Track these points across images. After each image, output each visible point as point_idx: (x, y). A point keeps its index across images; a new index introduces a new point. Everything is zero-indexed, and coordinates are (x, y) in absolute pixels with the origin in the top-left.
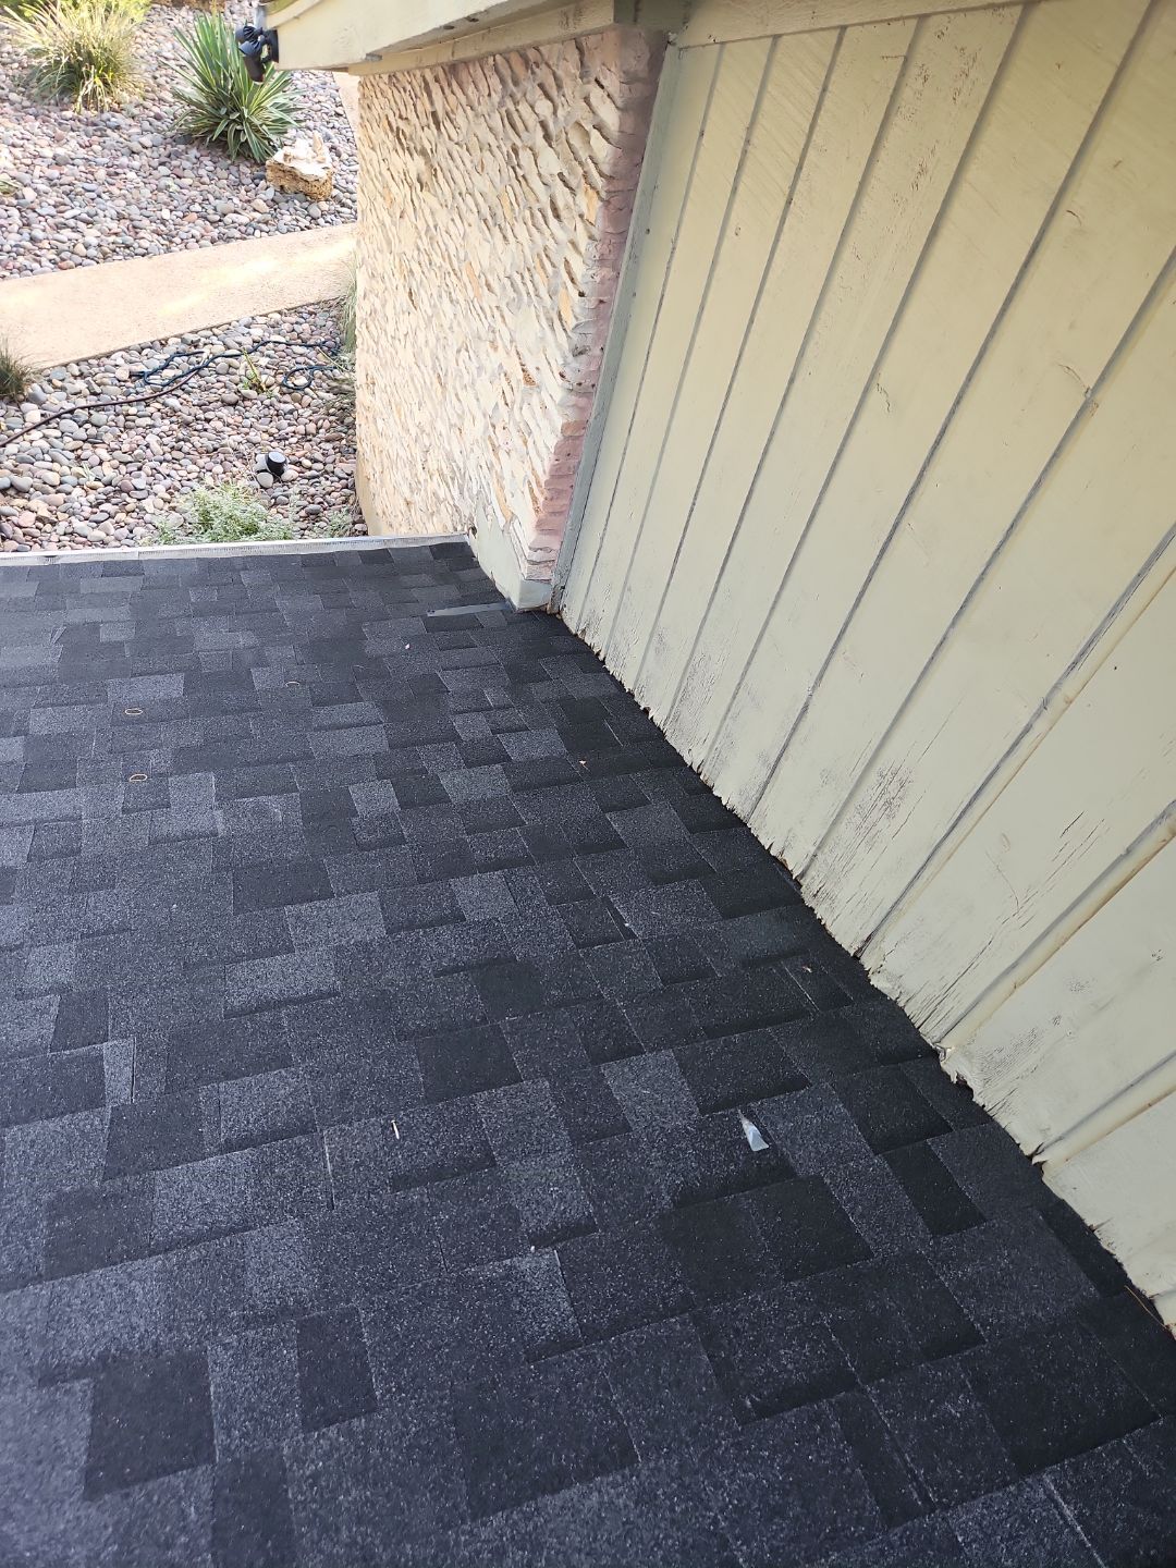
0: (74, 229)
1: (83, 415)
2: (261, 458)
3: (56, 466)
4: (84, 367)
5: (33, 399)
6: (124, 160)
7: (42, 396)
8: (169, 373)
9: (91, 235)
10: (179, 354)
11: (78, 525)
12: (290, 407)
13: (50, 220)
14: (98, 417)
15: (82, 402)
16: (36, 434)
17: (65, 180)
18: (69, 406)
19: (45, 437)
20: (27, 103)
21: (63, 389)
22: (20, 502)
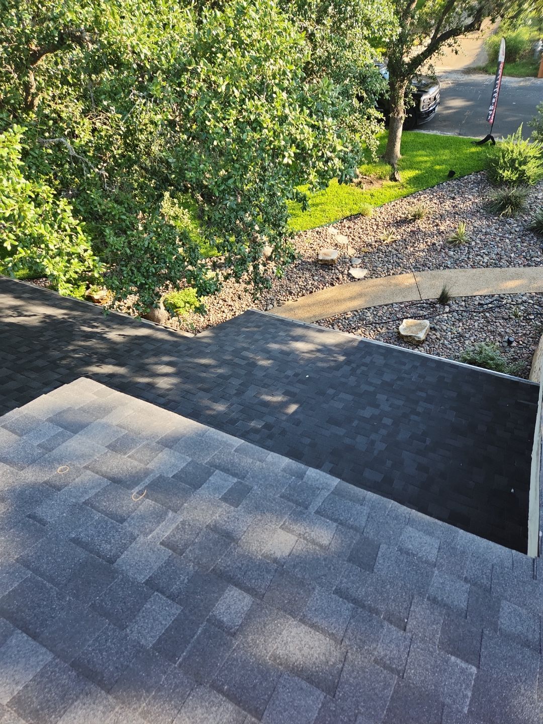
0: (482, 257)
1: (460, 312)
2: (507, 337)
3: (447, 325)
4: (466, 299)
5: (449, 305)
6: (507, 235)
7: (451, 304)
8: (490, 305)
9: (486, 259)
10: (496, 300)
11: (446, 342)
12: (524, 324)
13: (476, 252)
14: (464, 314)
15: (462, 309)
16: (445, 315)
17: (486, 240)
18: (457, 309)
19: (447, 316)
20: (484, 213)
21: (458, 304)
22: (434, 332)
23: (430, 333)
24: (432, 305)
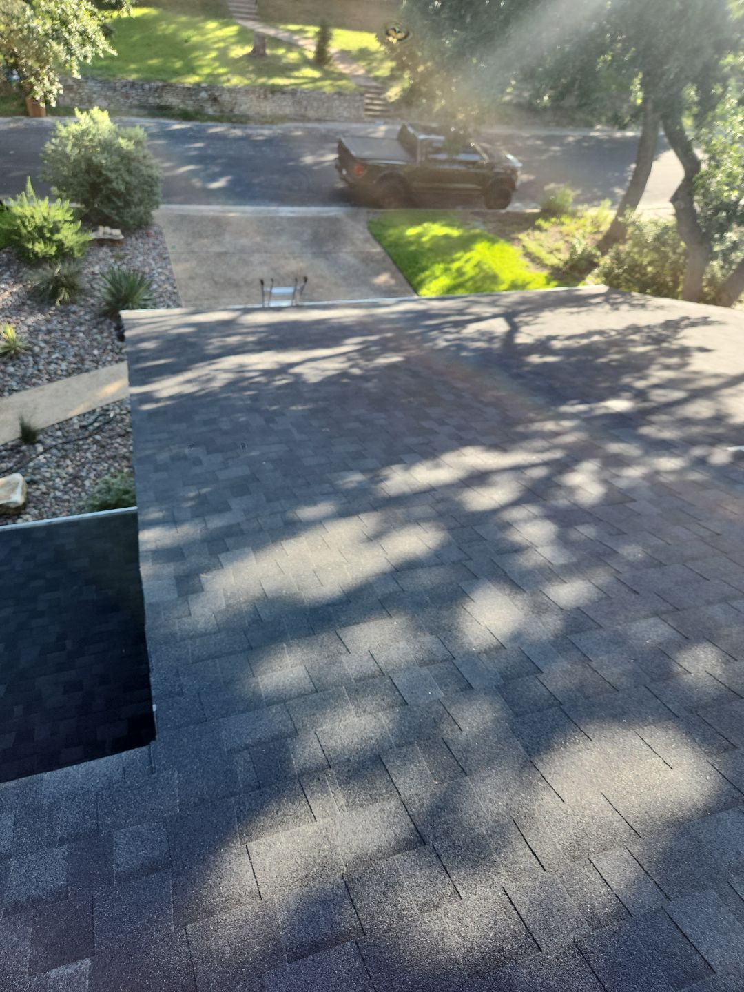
0: (56, 363)
1: (60, 446)
3: (49, 470)
4: (61, 426)
5: (40, 442)
7: (43, 440)
8: (96, 425)
9: (64, 365)
10: (101, 415)
13: (46, 360)
14: (67, 447)
15: (60, 441)
16: (41, 457)
23: (30, 490)
24: (14, 449)
